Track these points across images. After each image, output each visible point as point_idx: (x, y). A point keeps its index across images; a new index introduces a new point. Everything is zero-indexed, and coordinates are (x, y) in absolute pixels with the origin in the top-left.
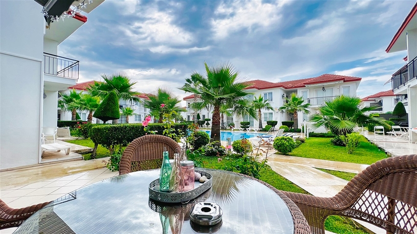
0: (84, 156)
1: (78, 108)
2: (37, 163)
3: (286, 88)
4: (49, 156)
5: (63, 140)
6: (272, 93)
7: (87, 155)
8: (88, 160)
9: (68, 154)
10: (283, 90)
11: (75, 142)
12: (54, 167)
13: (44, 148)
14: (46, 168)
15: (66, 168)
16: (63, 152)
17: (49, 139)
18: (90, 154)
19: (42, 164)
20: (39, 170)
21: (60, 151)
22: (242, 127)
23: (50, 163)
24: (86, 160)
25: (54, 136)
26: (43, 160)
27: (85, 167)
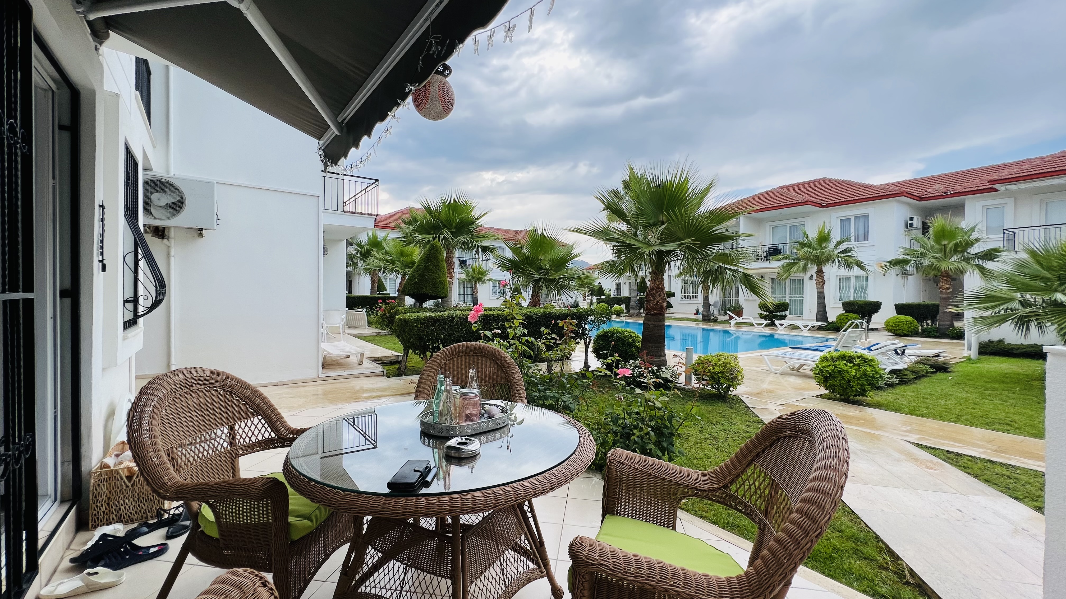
0: (387, 368)
1: (380, 270)
2: (316, 376)
3: (921, 199)
4: (332, 365)
5: (356, 336)
6: (866, 217)
7: (392, 367)
8: (393, 376)
9: (361, 363)
10: (908, 204)
11: (374, 340)
12: (339, 385)
13: (326, 351)
14: (329, 386)
15: (358, 388)
16: (354, 359)
17: (333, 333)
18: (397, 366)
19: (323, 379)
20: (320, 388)
21: (348, 357)
22: (764, 317)
23: (335, 378)
24: (389, 377)
25: (341, 327)
26: (325, 371)
27: (385, 390)
